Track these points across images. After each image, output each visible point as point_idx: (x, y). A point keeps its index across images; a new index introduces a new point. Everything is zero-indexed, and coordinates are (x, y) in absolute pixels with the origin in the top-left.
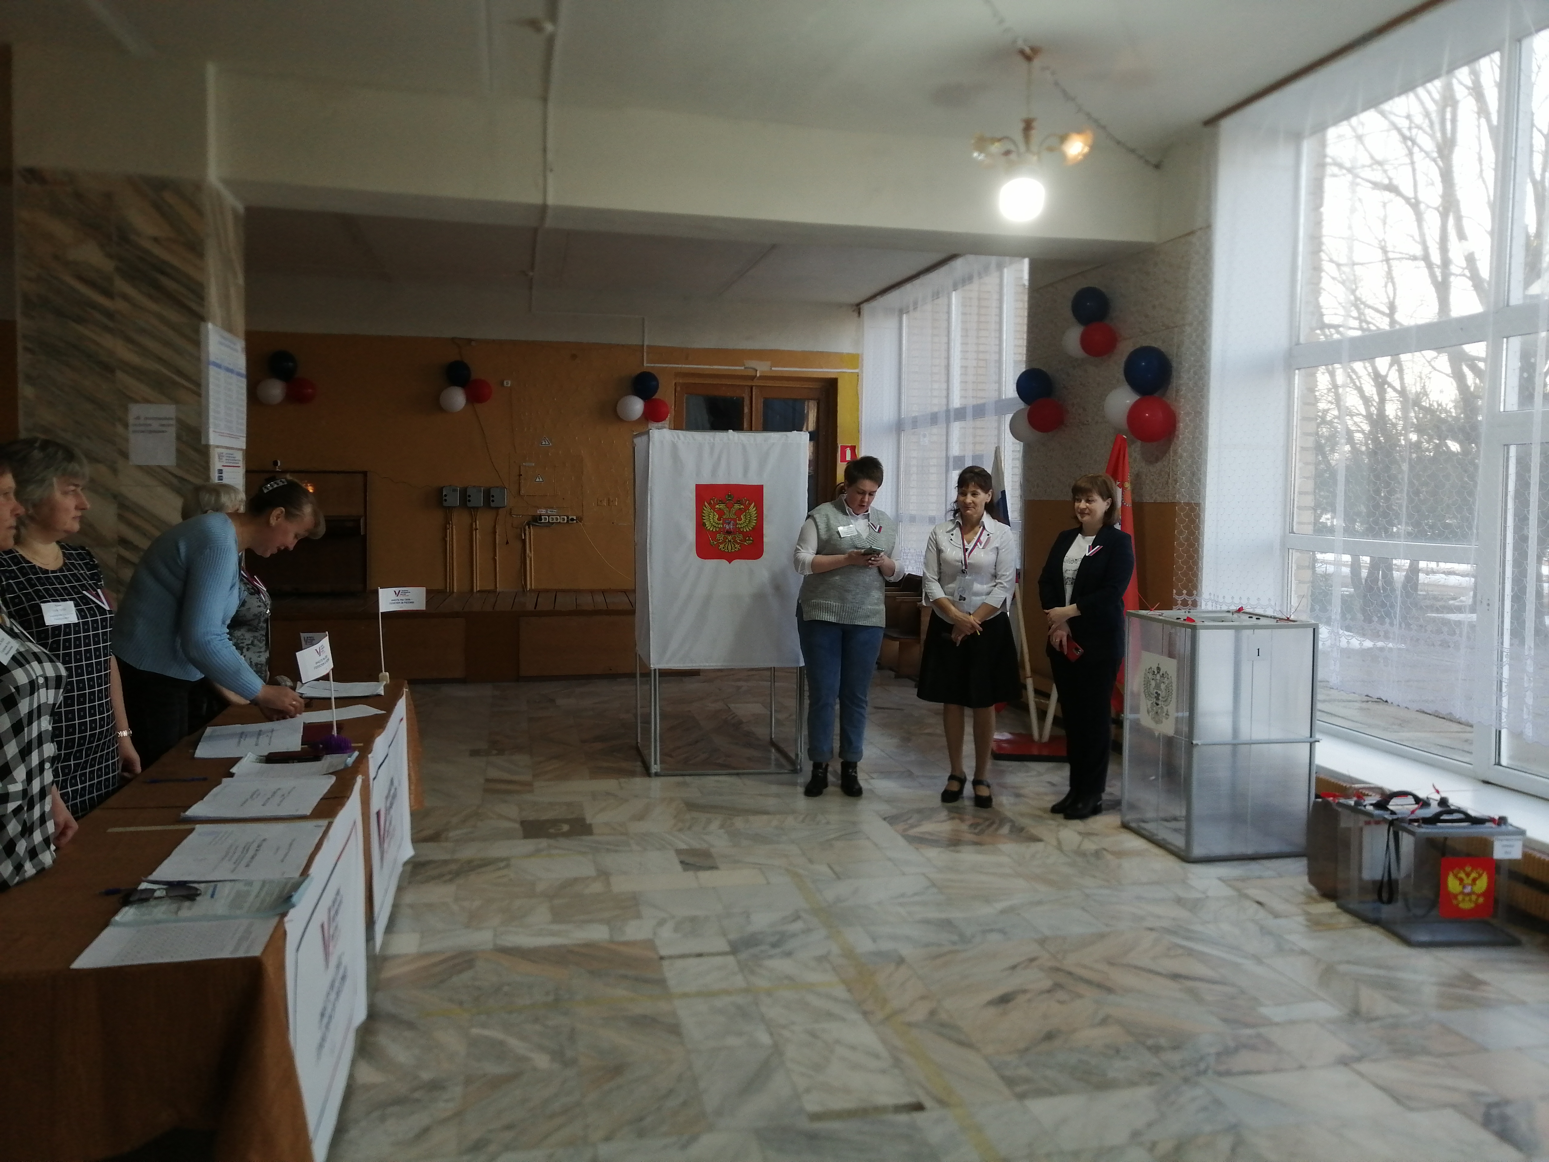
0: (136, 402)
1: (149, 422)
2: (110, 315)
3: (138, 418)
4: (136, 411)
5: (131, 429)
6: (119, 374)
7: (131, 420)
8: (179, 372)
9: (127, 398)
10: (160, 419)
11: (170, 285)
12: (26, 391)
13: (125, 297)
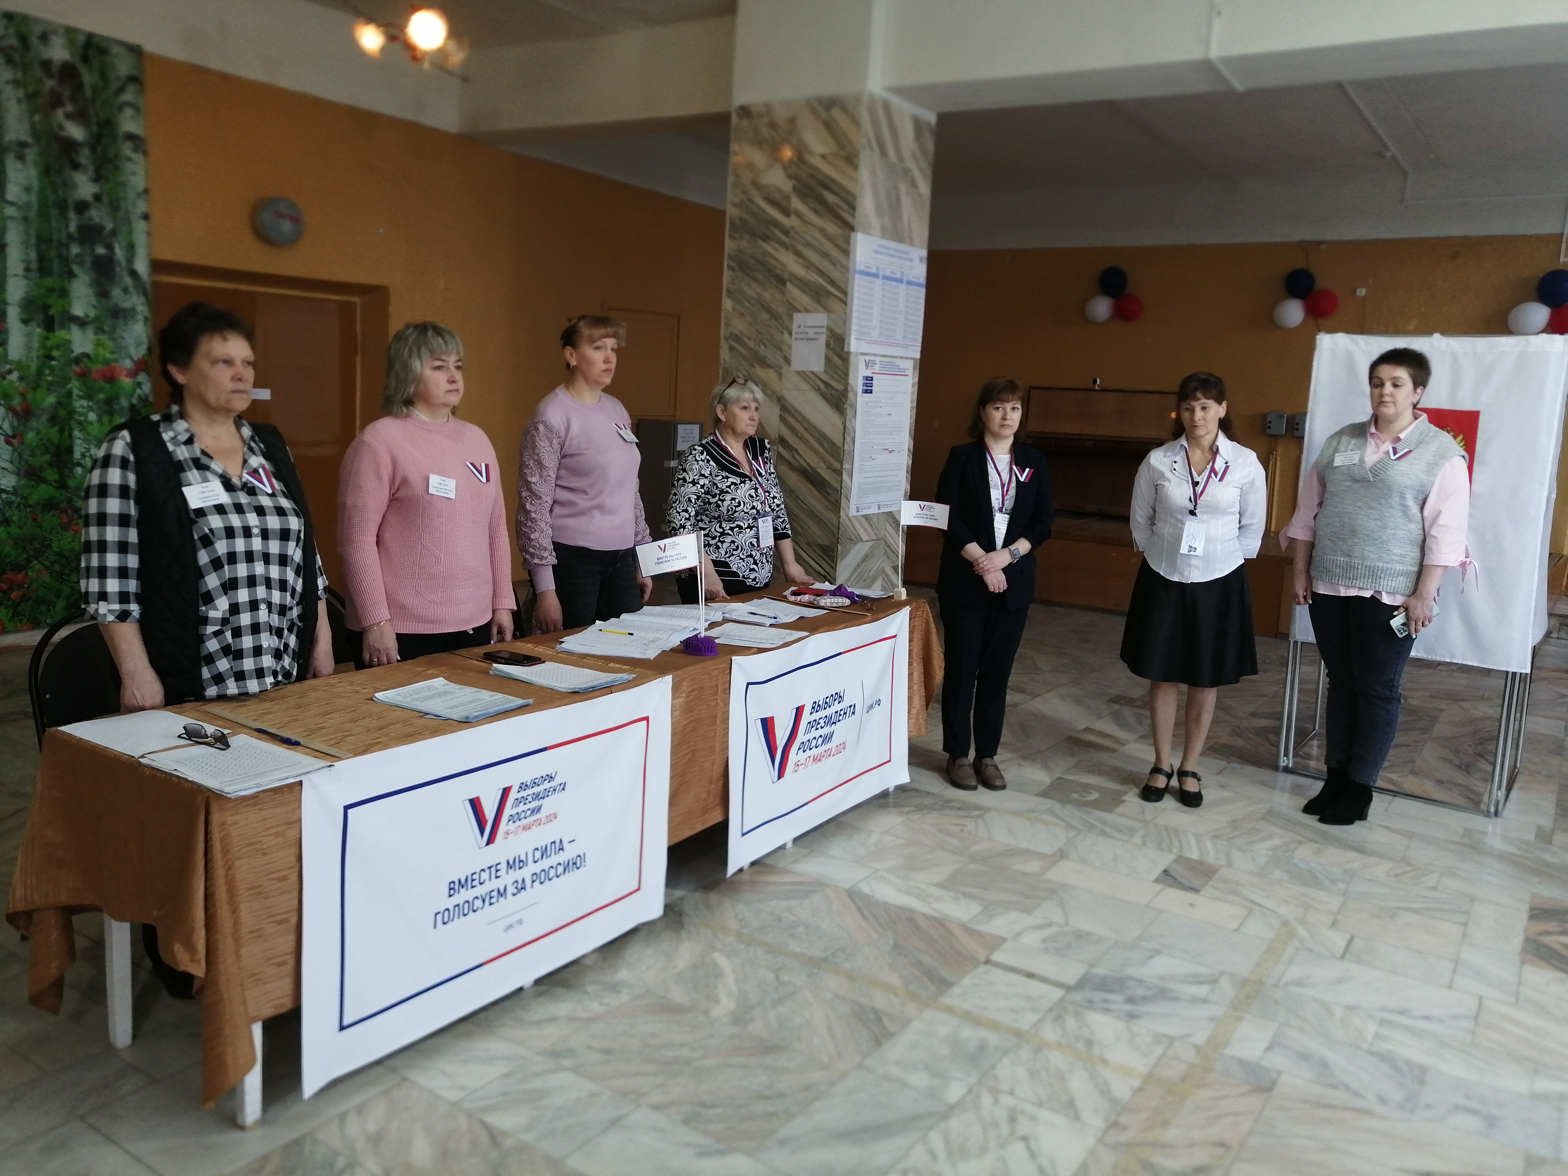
0: (798, 311)
1: (806, 330)
2: (786, 232)
3: (799, 327)
4: (798, 318)
5: (794, 336)
6: (789, 285)
7: (795, 329)
8: (832, 283)
9: (793, 309)
10: (815, 327)
11: (830, 197)
12: (727, 304)
13: (798, 214)
